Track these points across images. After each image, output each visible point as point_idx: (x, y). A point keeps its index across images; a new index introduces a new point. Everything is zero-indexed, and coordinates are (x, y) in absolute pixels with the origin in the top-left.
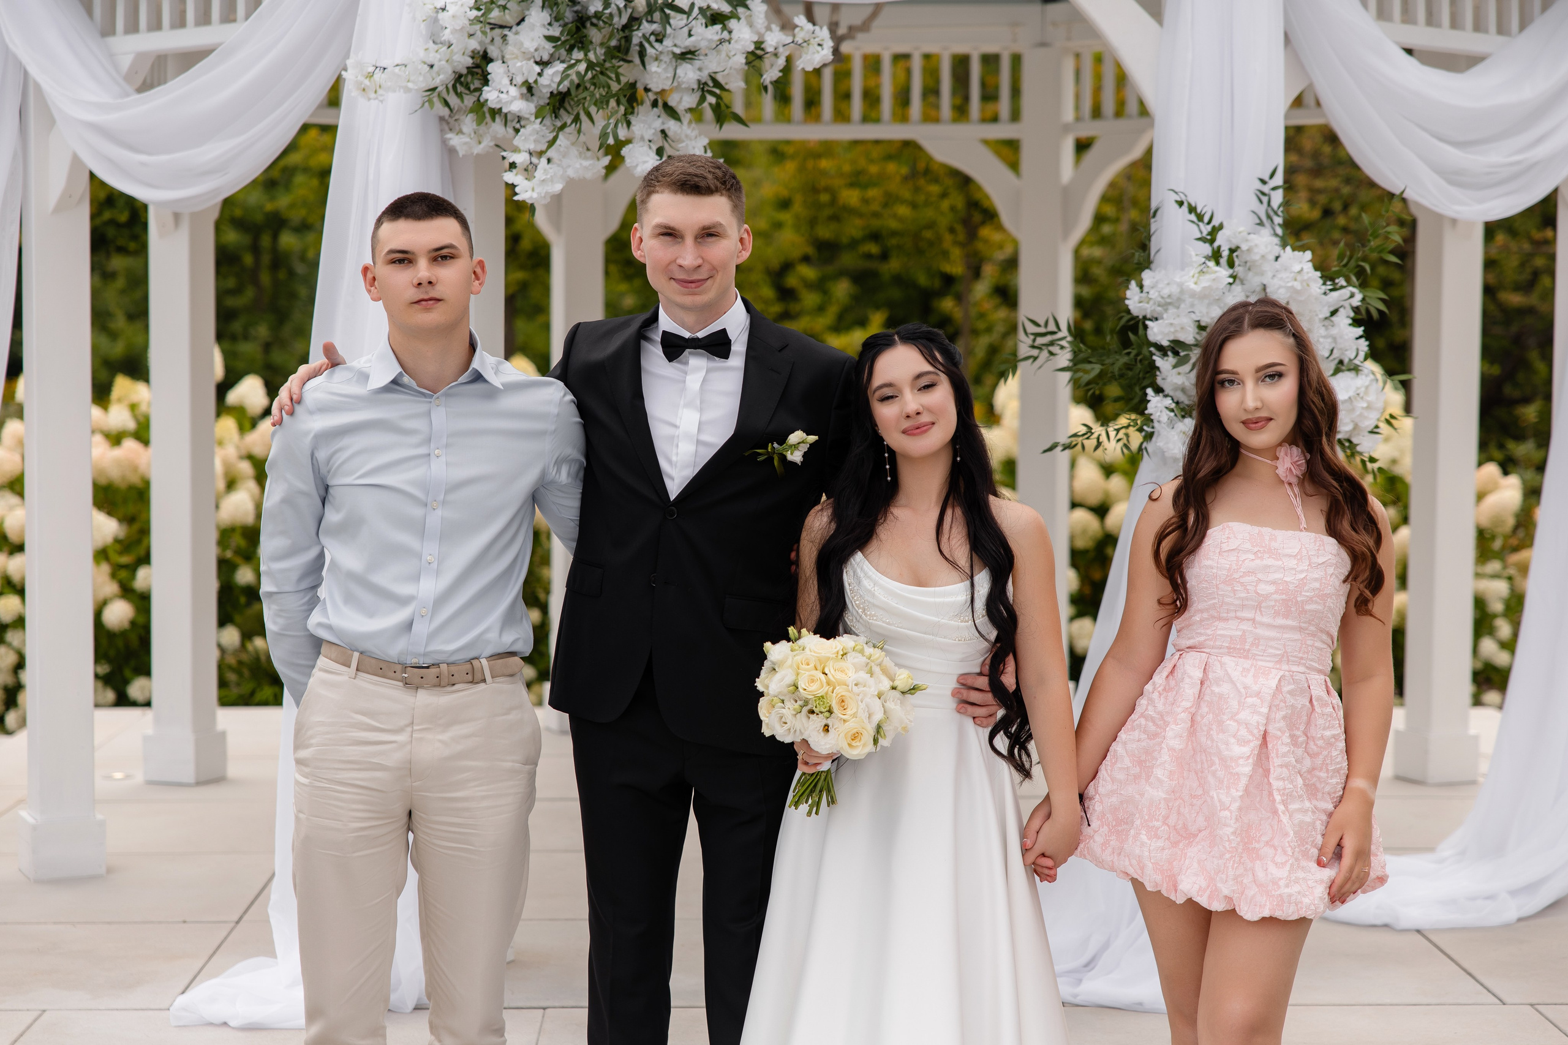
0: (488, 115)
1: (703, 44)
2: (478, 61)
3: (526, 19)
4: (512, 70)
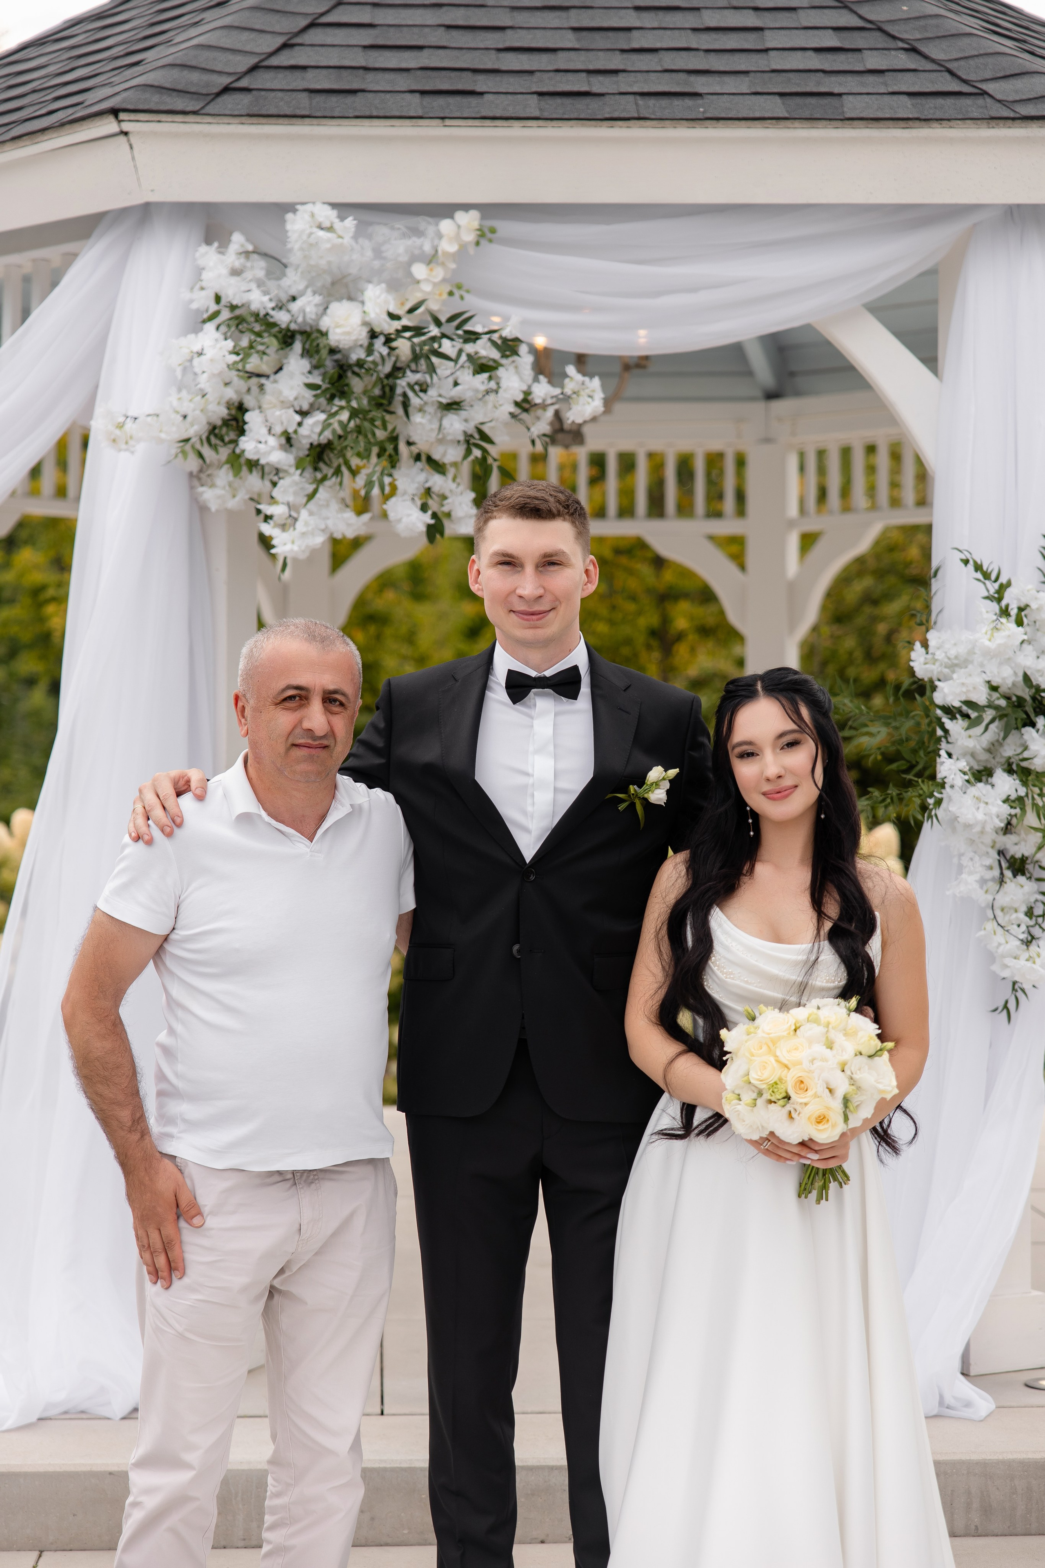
0: (244, 467)
1: (469, 395)
2: (233, 412)
3: (285, 368)
4: (271, 420)
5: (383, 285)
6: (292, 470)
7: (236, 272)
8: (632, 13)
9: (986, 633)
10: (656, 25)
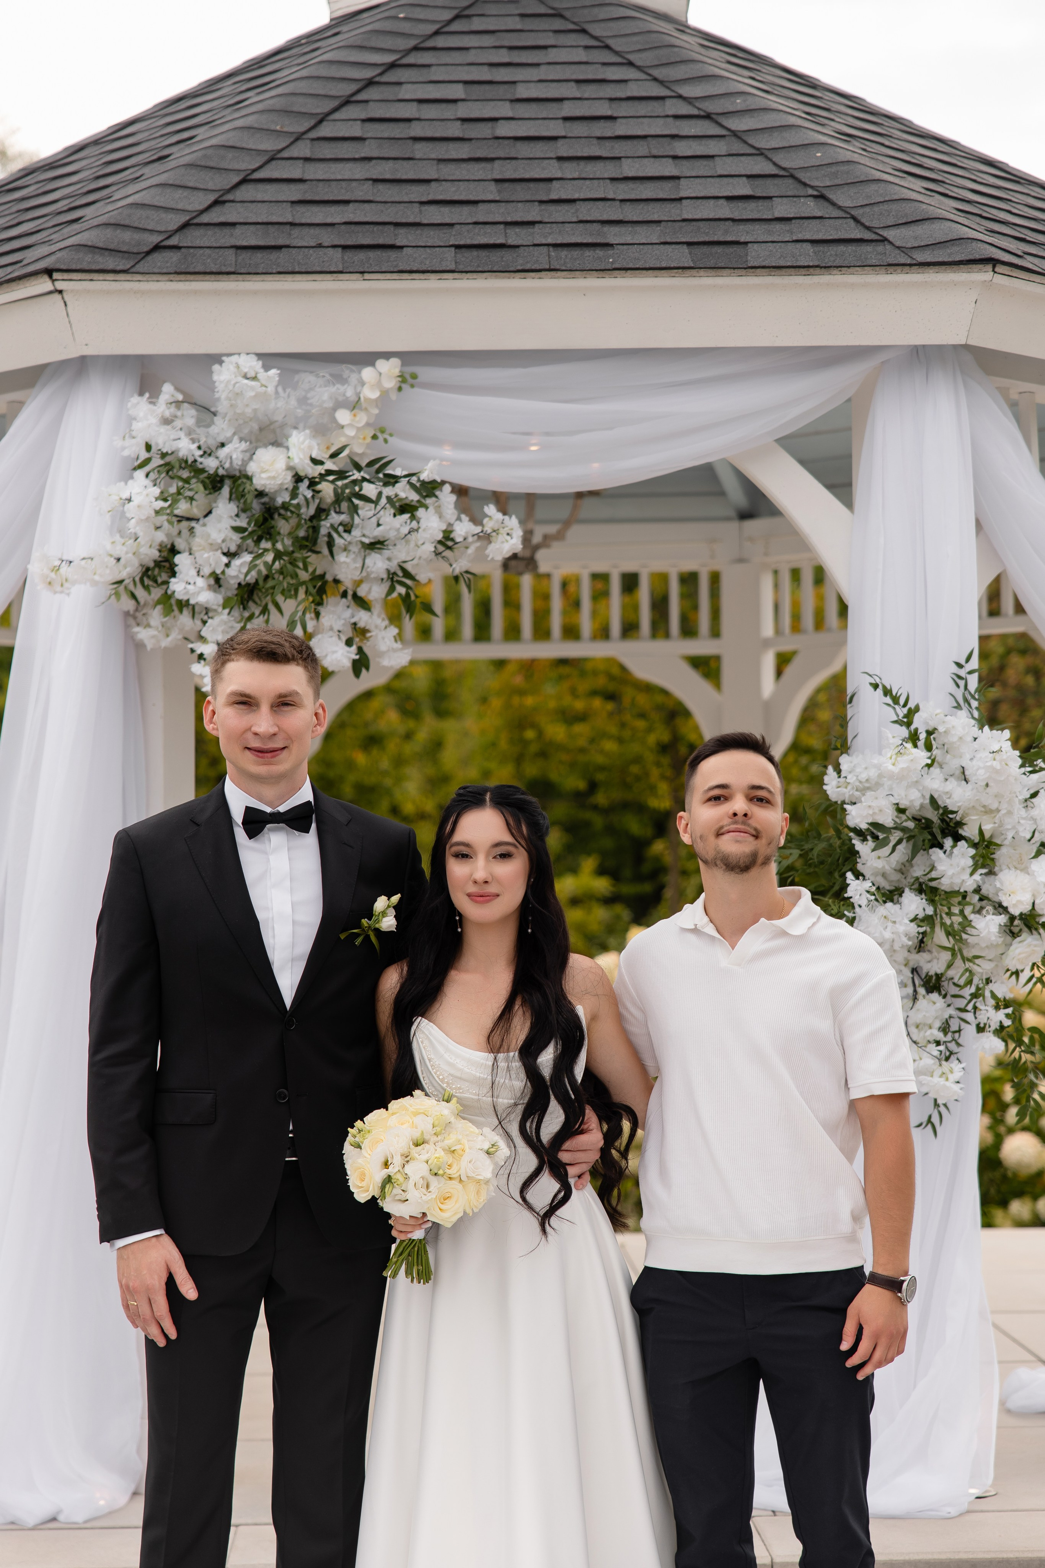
0: (175, 608)
1: (392, 534)
2: (165, 554)
3: (214, 511)
4: (200, 561)
5: (307, 431)
6: (220, 609)
7: (167, 421)
8: (554, 163)
9: (891, 758)
10: (576, 175)
